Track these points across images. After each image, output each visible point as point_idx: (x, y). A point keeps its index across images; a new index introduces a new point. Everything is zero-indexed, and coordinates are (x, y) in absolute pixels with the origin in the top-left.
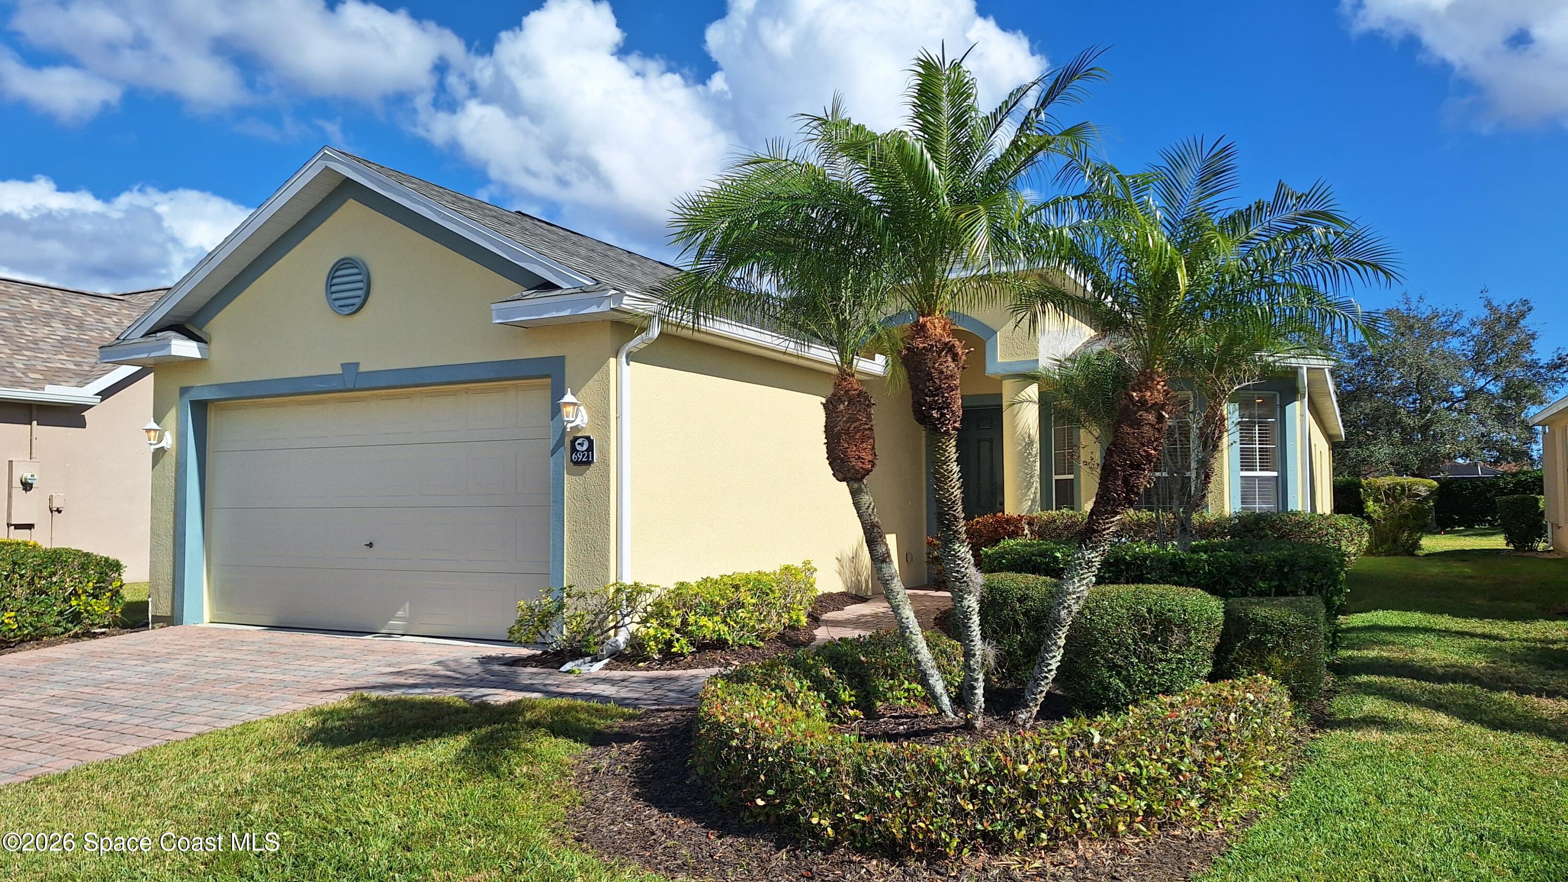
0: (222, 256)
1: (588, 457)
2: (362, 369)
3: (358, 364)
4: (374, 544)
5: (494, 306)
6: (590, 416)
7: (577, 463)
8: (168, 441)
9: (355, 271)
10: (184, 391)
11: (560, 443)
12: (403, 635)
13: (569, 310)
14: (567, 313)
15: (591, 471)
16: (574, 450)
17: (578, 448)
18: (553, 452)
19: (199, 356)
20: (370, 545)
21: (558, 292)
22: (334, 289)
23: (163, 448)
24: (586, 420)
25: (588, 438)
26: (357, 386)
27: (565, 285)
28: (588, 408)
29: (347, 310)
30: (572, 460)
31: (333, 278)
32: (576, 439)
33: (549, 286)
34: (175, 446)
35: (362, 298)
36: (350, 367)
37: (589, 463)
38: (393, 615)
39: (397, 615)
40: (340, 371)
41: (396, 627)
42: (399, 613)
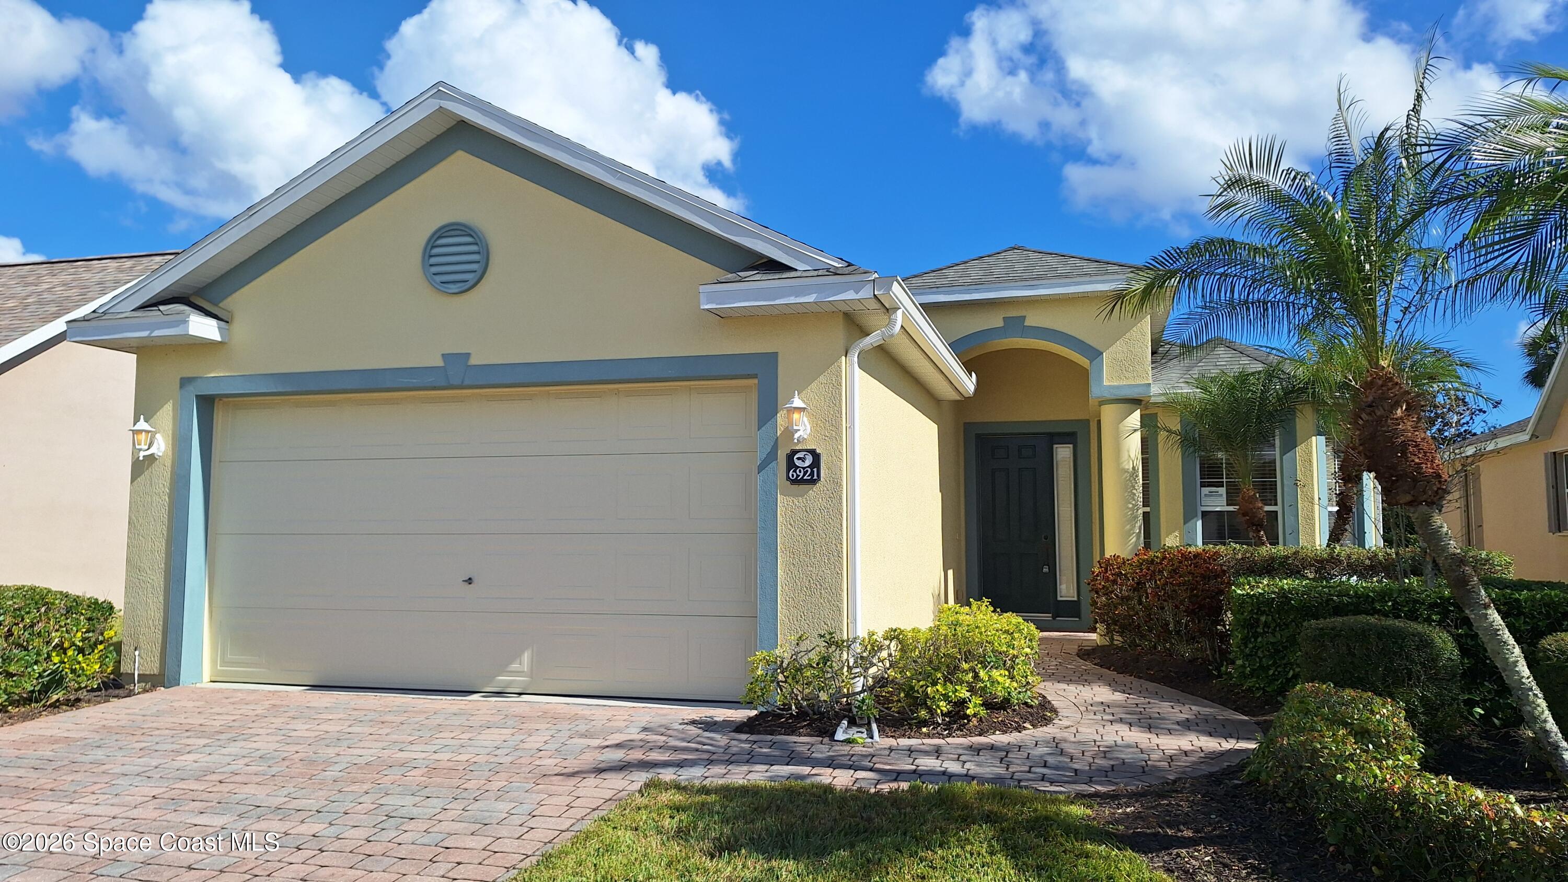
0: (270, 212)
1: (812, 474)
2: (473, 361)
3: (468, 355)
4: (475, 580)
5: (702, 289)
6: (814, 427)
7: (796, 482)
8: (161, 447)
9: (469, 239)
10: (185, 382)
11: (772, 456)
12: (520, 694)
13: (814, 296)
14: (811, 298)
15: (813, 492)
16: (791, 465)
17: (798, 463)
18: (761, 468)
19: (219, 339)
20: (469, 581)
21: (793, 274)
22: (433, 260)
23: (152, 455)
24: (809, 431)
25: (813, 452)
26: (467, 382)
27: (801, 266)
28: (812, 417)
29: (454, 288)
30: (788, 478)
31: (433, 247)
32: (795, 452)
33: (773, 266)
34: (170, 453)
35: (478, 274)
36: (456, 360)
37: (813, 481)
38: (503, 670)
39: (509, 669)
40: (441, 364)
41: (510, 684)
42: (515, 666)
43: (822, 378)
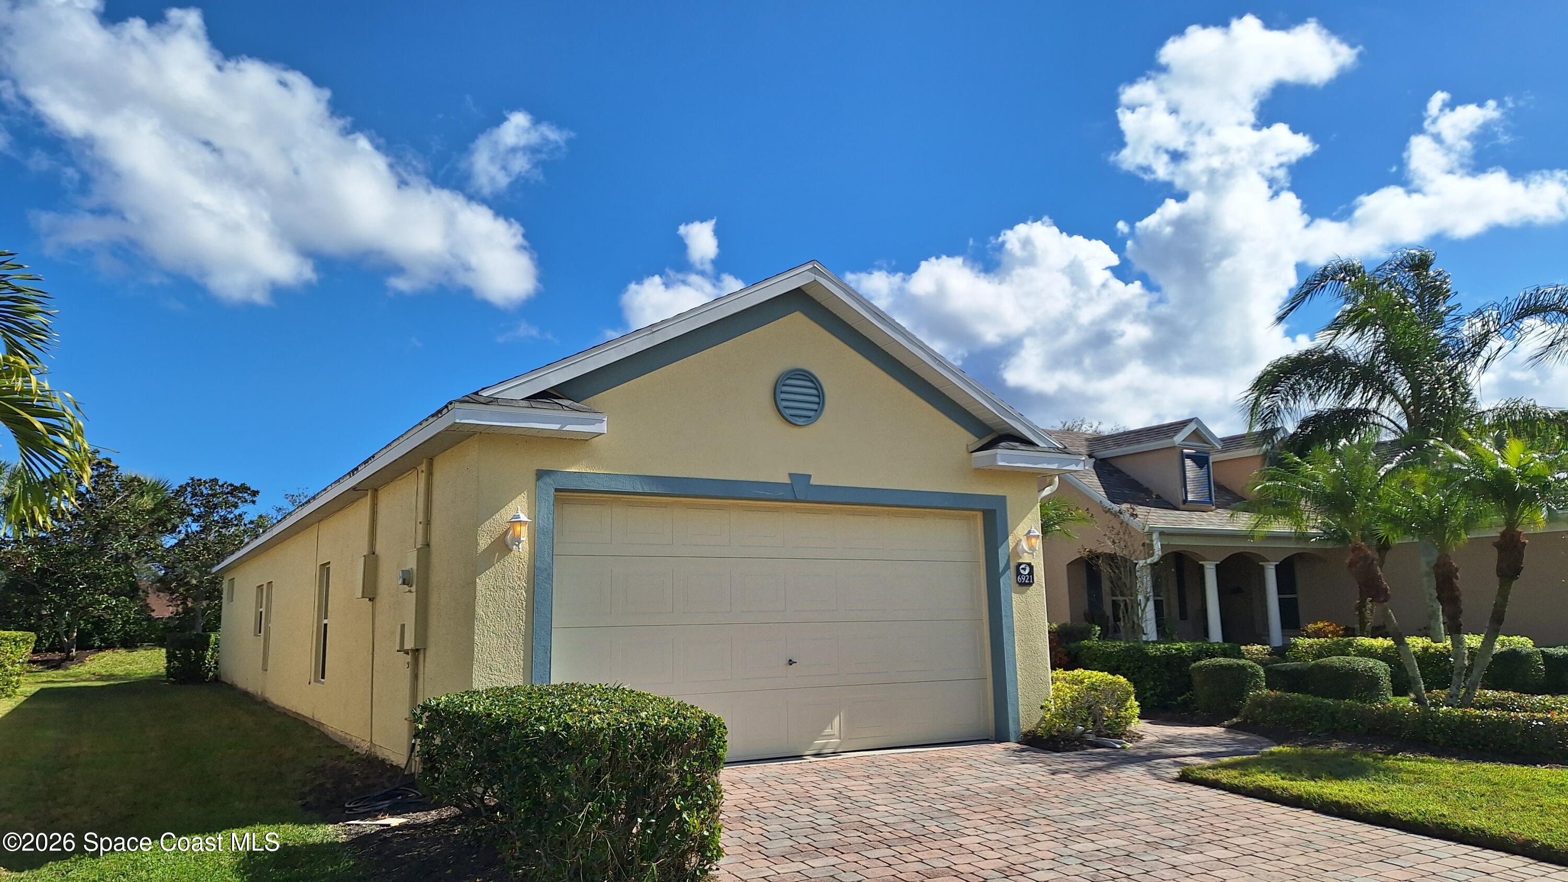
1: (1029, 580)
3: (810, 477)
7: (1022, 584)
9: (810, 384)
10: (541, 474)
11: (1008, 568)
12: (835, 753)
13: (1057, 465)
14: (1055, 466)
15: (1031, 591)
16: (1018, 573)
17: (1022, 572)
18: (1002, 574)
20: (791, 662)
21: (1037, 448)
25: (1029, 565)
26: (808, 499)
27: (1041, 444)
29: (799, 421)
30: (1018, 582)
32: (1020, 564)
35: (818, 413)
36: (800, 479)
37: (1030, 584)
38: (818, 734)
39: (824, 734)
40: (787, 481)
41: (824, 746)
42: (828, 731)
43: (1029, 516)
